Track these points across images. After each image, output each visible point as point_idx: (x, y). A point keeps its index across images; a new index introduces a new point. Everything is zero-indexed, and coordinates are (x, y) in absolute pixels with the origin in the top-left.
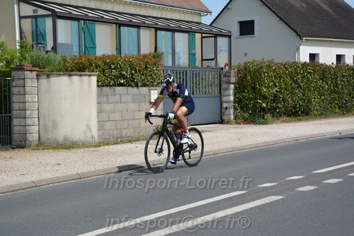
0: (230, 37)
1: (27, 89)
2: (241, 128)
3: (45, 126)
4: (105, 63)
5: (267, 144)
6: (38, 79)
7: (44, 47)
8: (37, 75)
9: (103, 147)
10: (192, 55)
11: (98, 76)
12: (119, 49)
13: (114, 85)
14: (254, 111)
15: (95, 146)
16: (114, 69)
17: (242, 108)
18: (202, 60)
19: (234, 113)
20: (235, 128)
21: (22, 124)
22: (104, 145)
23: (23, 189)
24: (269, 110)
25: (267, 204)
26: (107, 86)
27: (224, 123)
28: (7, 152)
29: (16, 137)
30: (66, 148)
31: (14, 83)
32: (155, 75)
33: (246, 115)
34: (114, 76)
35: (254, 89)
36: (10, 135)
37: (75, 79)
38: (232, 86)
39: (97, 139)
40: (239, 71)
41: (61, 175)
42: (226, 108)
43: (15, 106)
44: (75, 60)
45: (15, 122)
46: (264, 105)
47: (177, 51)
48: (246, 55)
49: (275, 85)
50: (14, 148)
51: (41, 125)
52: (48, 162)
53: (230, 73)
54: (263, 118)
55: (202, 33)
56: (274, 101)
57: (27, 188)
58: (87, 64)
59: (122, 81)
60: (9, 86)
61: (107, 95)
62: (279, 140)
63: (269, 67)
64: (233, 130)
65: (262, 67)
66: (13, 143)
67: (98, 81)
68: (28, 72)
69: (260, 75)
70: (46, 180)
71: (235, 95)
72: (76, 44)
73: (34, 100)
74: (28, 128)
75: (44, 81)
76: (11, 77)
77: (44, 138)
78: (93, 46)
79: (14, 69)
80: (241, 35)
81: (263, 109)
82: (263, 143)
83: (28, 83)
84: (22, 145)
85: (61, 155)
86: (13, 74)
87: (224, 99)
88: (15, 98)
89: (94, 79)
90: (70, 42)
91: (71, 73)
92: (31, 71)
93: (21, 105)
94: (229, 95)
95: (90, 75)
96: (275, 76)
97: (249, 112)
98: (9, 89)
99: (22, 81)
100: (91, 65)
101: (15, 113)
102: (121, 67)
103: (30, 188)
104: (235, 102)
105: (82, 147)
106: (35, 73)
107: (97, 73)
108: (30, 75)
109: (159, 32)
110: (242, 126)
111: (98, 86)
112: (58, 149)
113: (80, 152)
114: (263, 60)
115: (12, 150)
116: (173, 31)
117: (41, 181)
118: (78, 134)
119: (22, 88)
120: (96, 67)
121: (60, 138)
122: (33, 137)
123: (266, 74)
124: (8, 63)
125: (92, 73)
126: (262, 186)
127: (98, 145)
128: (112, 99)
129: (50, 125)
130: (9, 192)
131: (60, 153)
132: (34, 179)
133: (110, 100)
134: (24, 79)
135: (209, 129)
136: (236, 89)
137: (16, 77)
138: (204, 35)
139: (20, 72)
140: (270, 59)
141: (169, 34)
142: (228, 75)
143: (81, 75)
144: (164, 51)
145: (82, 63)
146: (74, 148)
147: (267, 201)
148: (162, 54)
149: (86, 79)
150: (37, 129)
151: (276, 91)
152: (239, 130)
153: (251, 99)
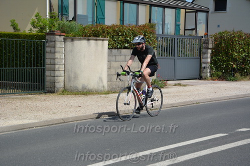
0: (207, 12)
1: (57, 49)
2: (216, 83)
3: (69, 77)
4: (114, 31)
5: (238, 97)
6: (64, 42)
7: (66, 18)
8: (64, 39)
9: (111, 95)
10: (177, 26)
11: (109, 41)
12: (122, 20)
13: (120, 48)
14: (226, 71)
15: (106, 94)
16: (121, 35)
17: (217, 68)
18: (185, 30)
19: (210, 72)
20: (211, 83)
21: (52, 75)
22: (112, 93)
23: (56, 124)
24: (238, 69)
25: (245, 145)
26: (115, 48)
27: (202, 79)
28: (41, 95)
29: (47, 84)
30: (84, 94)
31: (47, 44)
32: (152, 41)
33: (220, 73)
34: (121, 41)
35: (227, 53)
36: (44, 82)
37: (92, 42)
38: (210, 51)
39: (106, 88)
40: (215, 40)
41: (82, 115)
42: (204, 68)
43: (48, 61)
44: (92, 28)
45: (47, 73)
46: (235, 66)
47: (166, 22)
48: (219, 26)
49: (244, 51)
50: (46, 93)
51: (66, 76)
52: (72, 104)
53: (208, 40)
54: (233, 76)
55: (185, 9)
56: (243, 63)
57: (58, 123)
58: (101, 31)
59: (127, 45)
60: (44, 46)
61: (115, 56)
62: (247, 94)
63: (240, 36)
64: (210, 85)
65: (234, 37)
66: (45, 89)
67: (109, 45)
68: (58, 36)
69: (233, 42)
70: (72, 118)
71: (211, 57)
72: (90, 16)
73: (61, 58)
74: (56, 78)
75: (69, 44)
76: (45, 39)
77: (68, 86)
78: (103, 17)
79: (48, 34)
80: (215, 11)
81: (234, 69)
82: (235, 96)
83: (58, 44)
84: (52, 91)
85: (80, 100)
86: (47, 37)
87: (203, 60)
88: (47, 56)
89: (106, 43)
90: (86, 14)
91: (90, 38)
92: (60, 35)
93: (52, 61)
94: (207, 58)
95: (103, 40)
96: (244, 43)
97: (222, 72)
98: (44, 49)
99: (53, 43)
100: (104, 32)
101: (47, 66)
102: (126, 34)
103: (60, 123)
104: (211, 63)
105: (96, 94)
106: (62, 37)
107: (108, 38)
108: (59, 39)
109: (153, 8)
110: (216, 81)
111: (109, 48)
112: (78, 94)
113: (95, 97)
114: (233, 30)
115: (44, 94)
116: (164, 7)
117: (69, 118)
118: (92, 84)
119: (53, 48)
120: (108, 33)
121: (80, 87)
122: (60, 85)
123: (237, 42)
124: (42, 29)
125: (105, 38)
126: (240, 130)
127: (108, 93)
128: (119, 58)
129: (72, 76)
130: (45, 126)
131: (80, 98)
132: (63, 117)
133: (117, 59)
134: (55, 41)
135: (191, 84)
136: (212, 53)
137: (49, 39)
138: (187, 10)
139: (52, 36)
140: (239, 30)
141: (161, 9)
142: (206, 42)
143: (96, 40)
144: (156, 22)
145: (97, 30)
146: (90, 94)
147: (246, 143)
148: (155, 25)
149: (100, 42)
150: (63, 79)
151: (245, 55)
152: (215, 85)
153: (224, 61)
